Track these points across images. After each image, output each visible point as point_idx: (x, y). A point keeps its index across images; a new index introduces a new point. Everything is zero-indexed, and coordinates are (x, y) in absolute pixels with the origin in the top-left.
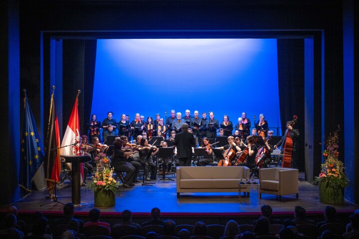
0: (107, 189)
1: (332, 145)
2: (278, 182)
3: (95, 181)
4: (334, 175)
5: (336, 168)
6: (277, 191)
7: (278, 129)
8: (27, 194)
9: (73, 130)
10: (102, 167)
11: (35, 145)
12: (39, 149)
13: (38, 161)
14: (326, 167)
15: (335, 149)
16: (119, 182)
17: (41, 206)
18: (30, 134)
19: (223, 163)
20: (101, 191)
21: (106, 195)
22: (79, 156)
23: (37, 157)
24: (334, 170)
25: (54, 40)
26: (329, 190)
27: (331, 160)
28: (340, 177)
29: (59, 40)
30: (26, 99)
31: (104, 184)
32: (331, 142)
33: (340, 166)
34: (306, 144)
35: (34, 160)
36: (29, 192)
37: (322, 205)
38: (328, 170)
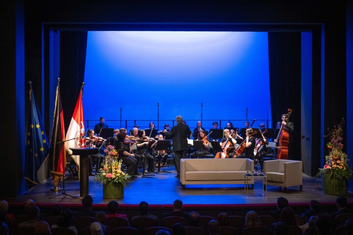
0: (117, 182)
1: (336, 137)
2: (283, 174)
3: (104, 174)
4: (339, 167)
5: (340, 160)
6: (282, 183)
7: (267, 121)
8: (33, 186)
9: (77, 122)
10: (111, 159)
11: (41, 137)
12: (45, 141)
13: (43, 153)
14: (331, 159)
15: (339, 141)
16: (127, 174)
17: (50, 198)
18: (36, 126)
19: (220, 156)
20: (111, 183)
21: (115, 187)
22: (83, 148)
23: (42, 149)
24: (338, 162)
25: (53, 32)
26: (334, 181)
27: (336, 152)
28: (345, 169)
29: (56, 32)
30: (32, 92)
31: (113, 176)
32: (335, 134)
33: (344, 158)
34: (303, 137)
35: (39, 152)
36: (36, 185)
37: (328, 196)
38: (333, 163)
